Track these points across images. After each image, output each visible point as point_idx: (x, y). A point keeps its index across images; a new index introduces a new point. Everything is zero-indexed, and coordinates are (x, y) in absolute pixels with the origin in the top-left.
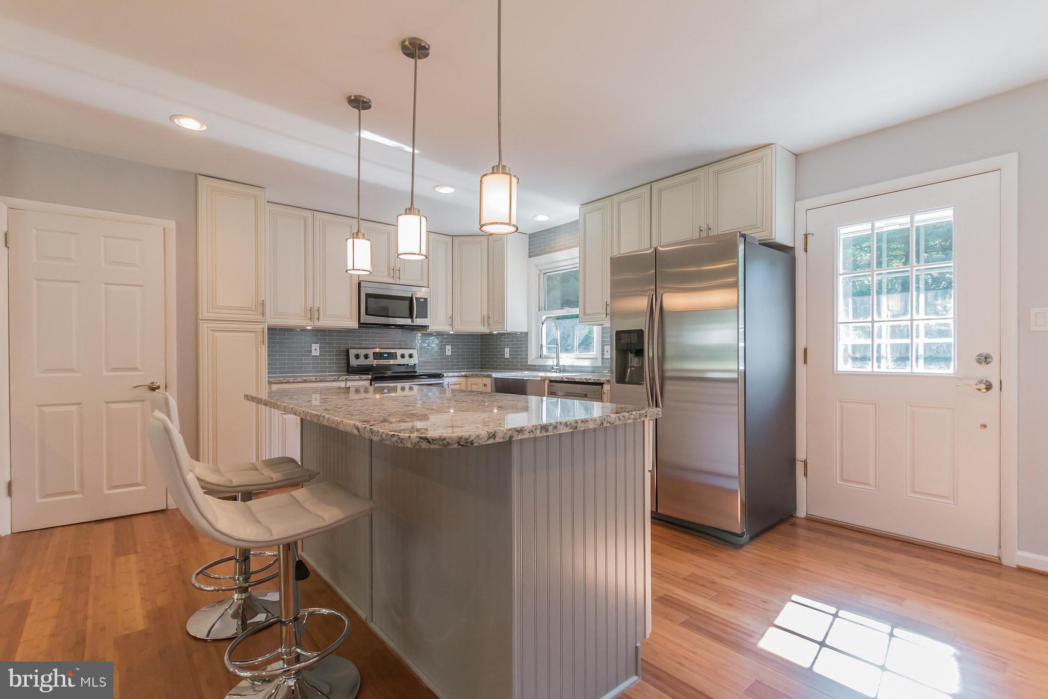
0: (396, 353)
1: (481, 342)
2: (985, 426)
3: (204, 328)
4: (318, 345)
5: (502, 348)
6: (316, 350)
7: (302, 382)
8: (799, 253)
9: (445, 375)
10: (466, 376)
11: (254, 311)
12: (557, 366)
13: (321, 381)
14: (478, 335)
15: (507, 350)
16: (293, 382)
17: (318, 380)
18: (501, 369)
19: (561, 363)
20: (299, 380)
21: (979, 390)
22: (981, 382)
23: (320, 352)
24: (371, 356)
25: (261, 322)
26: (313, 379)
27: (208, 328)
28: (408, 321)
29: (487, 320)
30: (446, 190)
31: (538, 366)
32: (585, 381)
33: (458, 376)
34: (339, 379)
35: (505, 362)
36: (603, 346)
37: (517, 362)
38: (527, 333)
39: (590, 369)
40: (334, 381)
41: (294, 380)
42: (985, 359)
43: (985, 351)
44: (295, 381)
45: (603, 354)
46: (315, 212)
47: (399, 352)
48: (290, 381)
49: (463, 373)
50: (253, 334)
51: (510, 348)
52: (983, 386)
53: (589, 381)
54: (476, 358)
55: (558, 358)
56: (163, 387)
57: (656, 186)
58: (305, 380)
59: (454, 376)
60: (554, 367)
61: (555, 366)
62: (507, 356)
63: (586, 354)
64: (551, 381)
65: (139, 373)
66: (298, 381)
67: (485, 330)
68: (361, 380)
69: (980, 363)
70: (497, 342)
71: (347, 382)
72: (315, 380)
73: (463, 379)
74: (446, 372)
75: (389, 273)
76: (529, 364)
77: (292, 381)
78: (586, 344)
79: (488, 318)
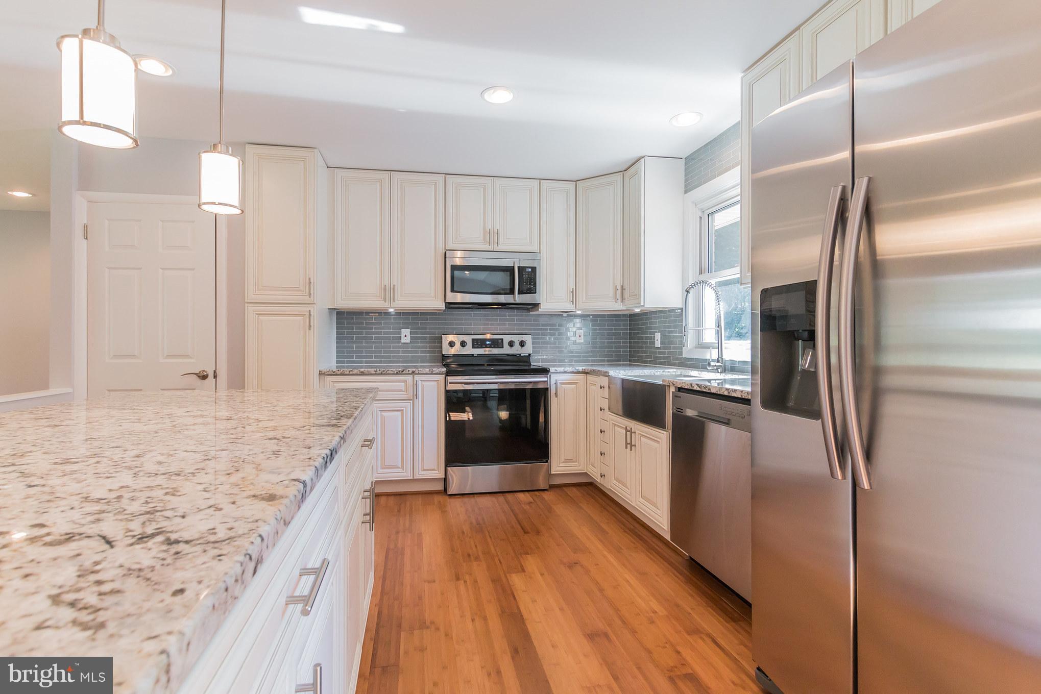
0: (503, 339)
1: (630, 325)
3: (250, 311)
4: (409, 331)
5: (650, 333)
6: (406, 336)
7: (359, 375)
9: (552, 370)
10: (585, 373)
11: (301, 291)
12: (718, 361)
13: (381, 374)
14: (624, 315)
15: (658, 336)
16: (349, 375)
17: (378, 372)
18: (651, 362)
20: (355, 371)
23: (411, 338)
24: (469, 344)
25: (309, 304)
26: (372, 371)
27: (253, 311)
28: (507, 299)
29: (621, 293)
30: (500, 97)
31: (697, 360)
32: (726, 393)
33: (573, 372)
34: (404, 372)
35: (655, 353)
37: (669, 353)
38: (683, 310)
40: (397, 374)
41: (350, 371)
44: (351, 373)
46: (392, 173)
47: (507, 339)
48: (346, 373)
49: (580, 369)
50: (301, 318)
51: (662, 332)
53: (734, 395)
54: (624, 347)
55: (720, 347)
56: (211, 375)
58: (362, 372)
59: (565, 372)
60: (712, 364)
61: (713, 361)
62: (658, 344)
64: (680, 389)
65: (192, 361)
66: (354, 373)
67: (618, 307)
68: (432, 374)
70: (646, 324)
71: (415, 376)
72: (374, 373)
73: (581, 377)
74: (554, 366)
75: (484, 238)
76: (684, 356)
77: (348, 373)
79: (623, 289)
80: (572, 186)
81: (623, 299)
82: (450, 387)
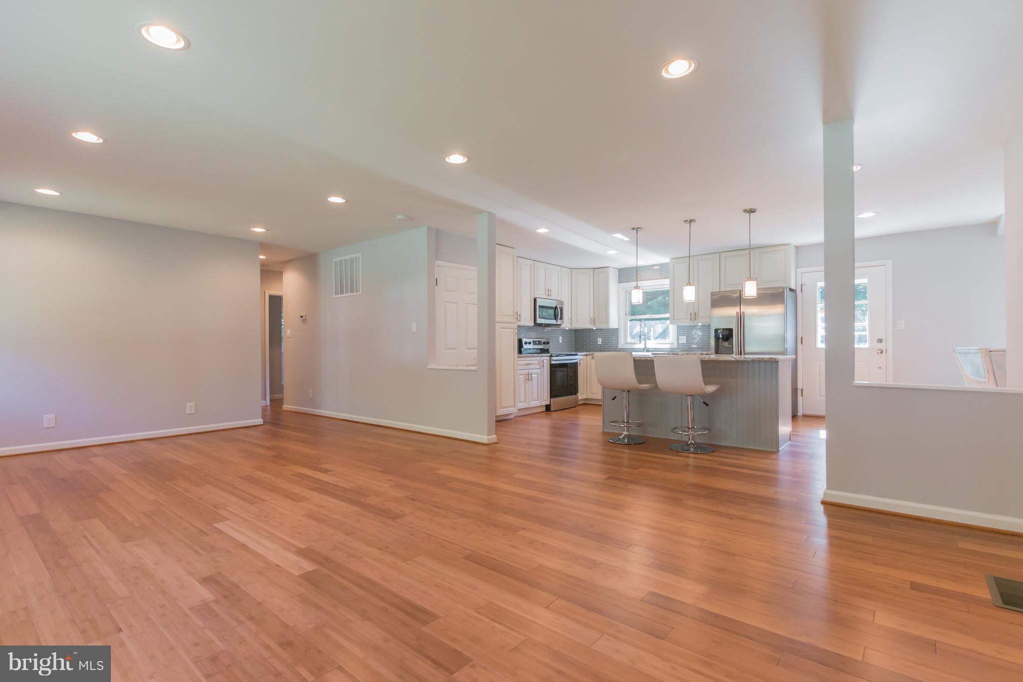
1: (575, 335)
2: (880, 368)
5: (597, 338)
8: (798, 292)
10: (586, 355)
11: (514, 317)
12: (645, 348)
14: (573, 330)
15: (600, 339)
19: (647, 347)
21: (878, 353)
22: (879, 350)
25: (516, 323)
27: (498, 327)
28: (554, 322)
29: (594, 321)
31: (627, 349)
36: (678, 336)
38: (618, 329)
39: (669, 350)
42: (880, 341)
43: (880, 338)
45: (678, 341)
50: (512, 330)
51: (602, 338)
52: (880, 352)
55: (646, 343)
57: (723, 255)
62: (600, 343)
63: (663, 341)
67: (592, 327)
69: (878, 342)
70: (590, 334)
73: (585, 357)
75: (545, 293)
76: (618, 347)
78: (664, 334)
79: (594, 320)
80: (569, 270)
81: (594, 324)
82: (553, 362)
